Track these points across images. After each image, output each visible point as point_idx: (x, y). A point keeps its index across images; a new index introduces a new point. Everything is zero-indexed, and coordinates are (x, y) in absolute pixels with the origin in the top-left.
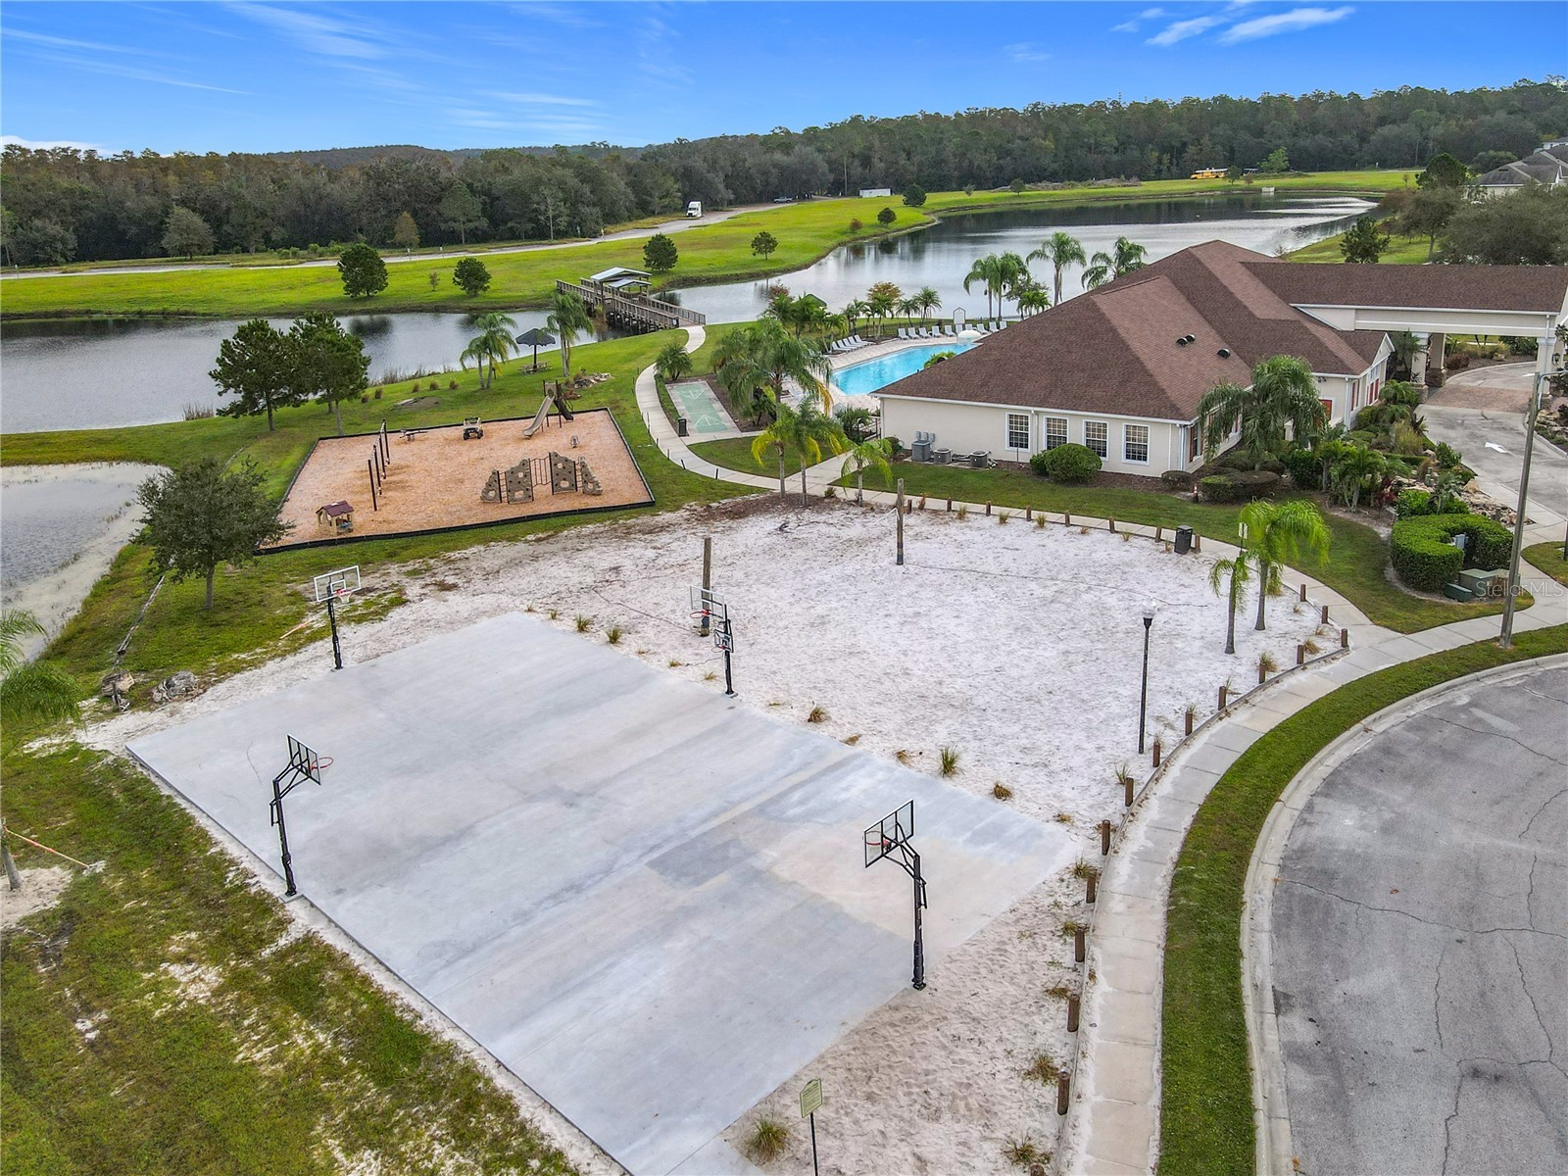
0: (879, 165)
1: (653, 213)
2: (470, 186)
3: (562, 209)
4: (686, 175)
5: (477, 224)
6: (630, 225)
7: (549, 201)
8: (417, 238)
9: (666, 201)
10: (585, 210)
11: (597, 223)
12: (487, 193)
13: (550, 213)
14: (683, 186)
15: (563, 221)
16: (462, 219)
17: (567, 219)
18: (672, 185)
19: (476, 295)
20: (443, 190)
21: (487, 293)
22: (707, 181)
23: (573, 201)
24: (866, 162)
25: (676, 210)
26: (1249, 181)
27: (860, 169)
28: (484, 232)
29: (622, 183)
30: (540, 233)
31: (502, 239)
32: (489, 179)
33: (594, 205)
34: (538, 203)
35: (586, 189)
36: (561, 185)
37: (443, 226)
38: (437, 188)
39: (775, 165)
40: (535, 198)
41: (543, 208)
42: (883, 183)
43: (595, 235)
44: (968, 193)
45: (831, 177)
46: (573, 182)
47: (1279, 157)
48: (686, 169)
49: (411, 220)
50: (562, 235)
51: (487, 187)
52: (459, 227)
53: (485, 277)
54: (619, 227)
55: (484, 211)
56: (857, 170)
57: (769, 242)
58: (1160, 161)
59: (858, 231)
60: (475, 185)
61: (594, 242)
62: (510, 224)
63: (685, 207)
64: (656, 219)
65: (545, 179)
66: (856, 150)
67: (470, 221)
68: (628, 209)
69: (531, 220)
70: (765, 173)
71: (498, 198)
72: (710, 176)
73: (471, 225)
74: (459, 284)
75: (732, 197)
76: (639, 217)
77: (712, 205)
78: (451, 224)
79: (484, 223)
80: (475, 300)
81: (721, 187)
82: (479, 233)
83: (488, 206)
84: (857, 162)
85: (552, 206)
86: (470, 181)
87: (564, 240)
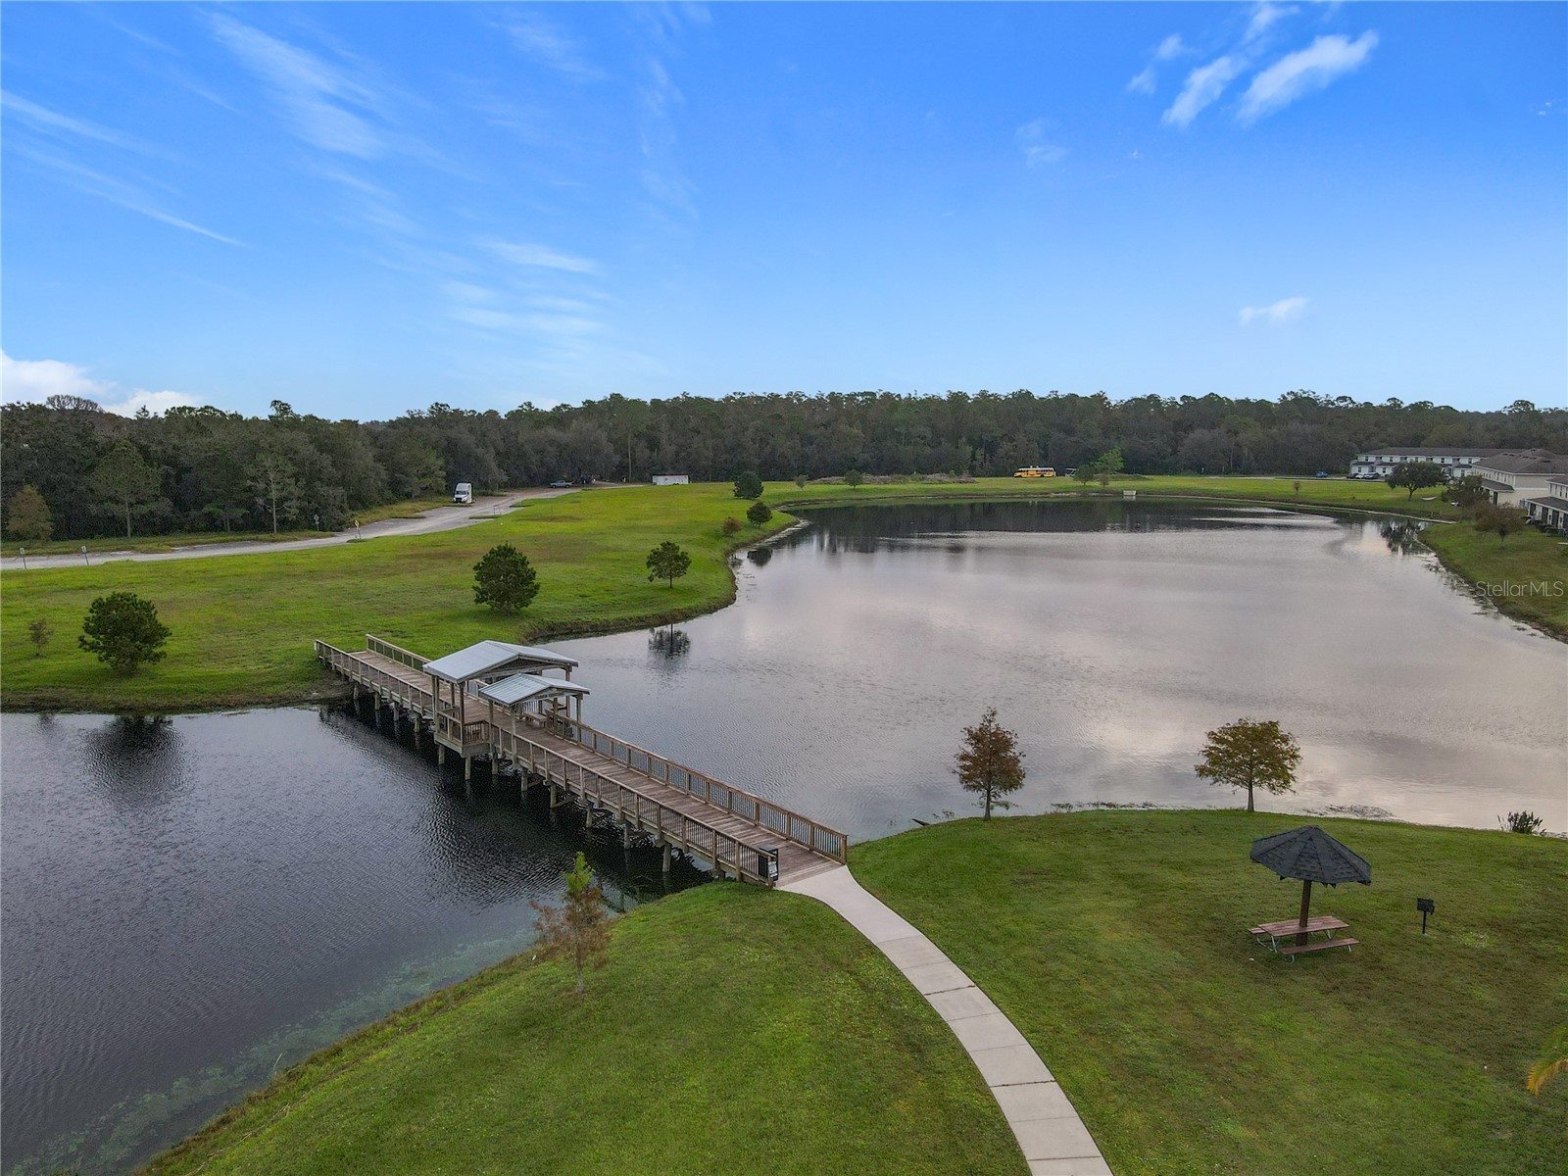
0: (669, 450)
1: (408, 496)
2: (144, 451)
3: (292, 488)
4: (451, 449)
5: (153, 506)
6: (384, 512)
7: (271, 476)
8: (48, 526)
9: (428, 481)
10: (323, 490)
11: (343, 511)
12: (172, 462)
13: (274, 495)
14: (447, 463)
15: (293, 510)
16: (127, 499)
17: (297, 503)
18: (435, 461)
19: (130, 674)
20: (99, 454)
21: (163, 669)
22: (477, 459)
23: (308, 476)
24: (653, 444)
25: (439, 493)
26: (1105, 482)
27: (647, 452)
28: (164, 519)
29: (370, 455)
30: (256, 523)
31: (194, 530)
32: (176, 441)
33: (337, 484)
34: (253, 479)
35: (326, 460)
36: (290, 453)
37: (93, 509)
38: (86, 452)
39: (552, 442)
40: (250, 470)
41: (261, 486)
42: (673, 468)
43: (339, 527)
44: (800, 485)
45: (616, 459)
46: (307, 450)
47: (1114, 457)
48: (448, 440)
49: (39, 499)
50: (289, 527)
51: (170, 451)
52: (122, 511)
53: (158, 634)
54: (369, 516)
55: (165, 486)
56: (643, 453)
57: (677, 558)
58: (973, 458)
59: (735, 535)
60: (153, 448)
61: (343, 538)
62: (206, 509)
63: (451, 490)
64: (417, 505)
65: (263, 443)
66: (642, 428)
67: (142, 503)
68: (380, 492)
69: (239, 504)
70: (541, 452)
71: (188, 470)
72: (480, 450)
73: (144, 509)
74: (93, 647)
75: (505, 478)
76: (390, 502)
77: (483, 490)
78: (107, 505)
79: (164, 507)
80: (129, 685)
81: (493, 465)
82: (158, 521)
83: (172, 481)
84: (642, 444)
85: (276, 484)
86: (143, 442)
87: (295, 534)
